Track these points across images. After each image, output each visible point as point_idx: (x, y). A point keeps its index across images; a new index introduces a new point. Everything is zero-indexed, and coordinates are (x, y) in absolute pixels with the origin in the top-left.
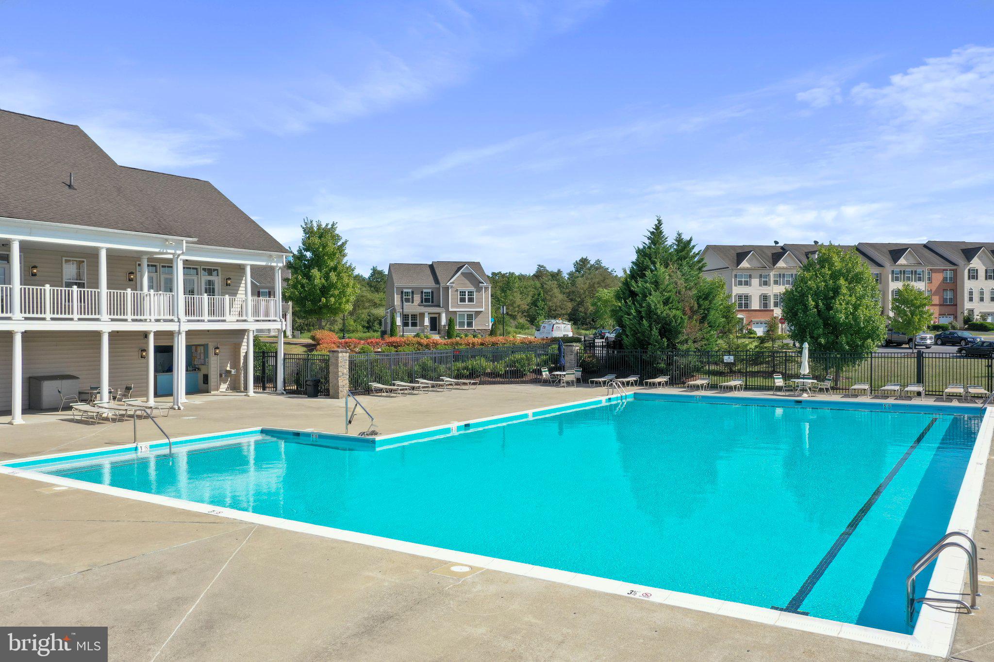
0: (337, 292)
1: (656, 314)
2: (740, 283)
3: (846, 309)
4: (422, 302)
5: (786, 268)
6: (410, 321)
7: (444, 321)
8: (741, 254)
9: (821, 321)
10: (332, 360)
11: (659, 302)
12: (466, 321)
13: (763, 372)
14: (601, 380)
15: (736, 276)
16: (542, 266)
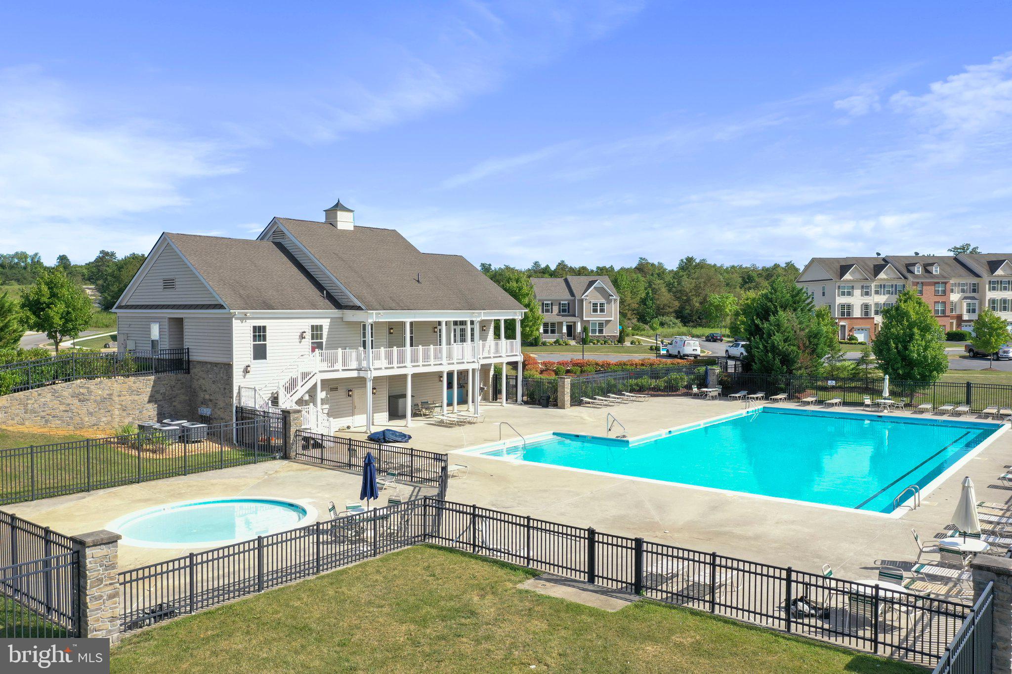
0: (531, 324)
1: (779, 349)
2: (843, 294)
3: (918, 350)
4: (560, 312)
5: (887, 280)
6: (549, 329)
7: (579, 328)
8: (844, 267)
9: (899, 358)
10: (560, 384)
11: (780, 340)
12: (597, 329)
13: (859, 388)
14: (737, 395)
15: (839, 287)
16: (644, 259)
